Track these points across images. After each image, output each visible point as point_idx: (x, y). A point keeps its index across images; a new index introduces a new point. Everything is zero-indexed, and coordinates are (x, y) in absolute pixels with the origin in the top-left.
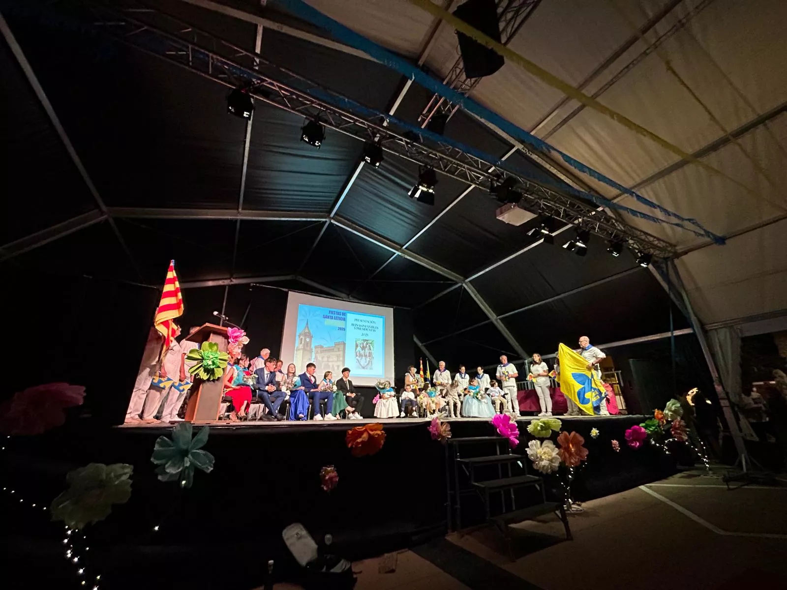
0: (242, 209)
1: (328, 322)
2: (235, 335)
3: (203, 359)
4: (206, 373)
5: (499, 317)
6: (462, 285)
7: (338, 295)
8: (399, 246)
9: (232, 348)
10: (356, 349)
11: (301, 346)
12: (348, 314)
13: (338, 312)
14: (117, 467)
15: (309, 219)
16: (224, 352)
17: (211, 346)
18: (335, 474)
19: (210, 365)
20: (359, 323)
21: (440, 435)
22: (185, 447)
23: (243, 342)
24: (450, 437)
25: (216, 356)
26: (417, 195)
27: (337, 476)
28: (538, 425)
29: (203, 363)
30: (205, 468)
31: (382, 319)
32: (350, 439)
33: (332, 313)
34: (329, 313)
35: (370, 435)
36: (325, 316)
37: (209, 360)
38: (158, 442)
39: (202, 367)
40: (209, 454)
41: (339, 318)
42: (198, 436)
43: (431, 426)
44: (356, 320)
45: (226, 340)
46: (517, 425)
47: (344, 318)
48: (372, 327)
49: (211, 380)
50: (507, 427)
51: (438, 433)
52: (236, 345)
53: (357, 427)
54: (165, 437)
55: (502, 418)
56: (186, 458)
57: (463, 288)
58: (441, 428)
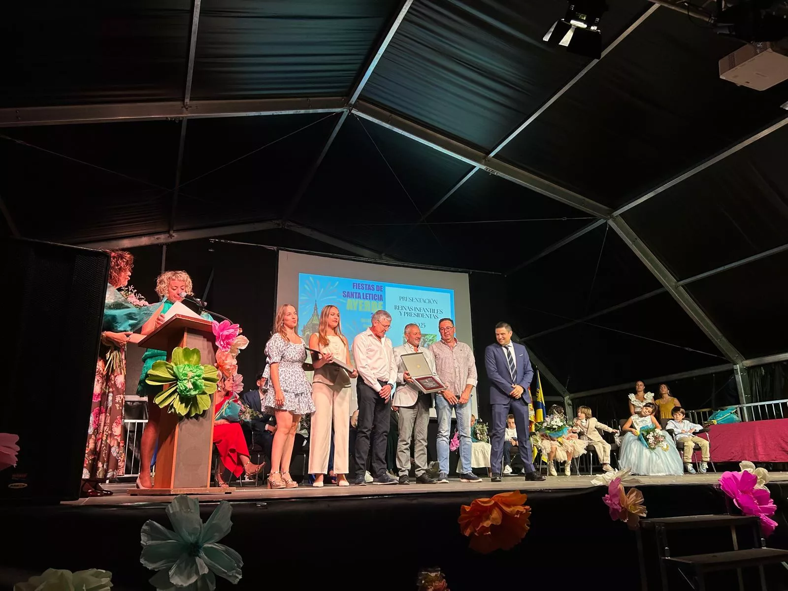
0: (190, 100)
1: (352, 304)
2: (226, 333)
3: (176, 379)
4: (184, 404)
5: (682, 282)
6: (606, 222)
7: (358, 253)
8: (481, 151)
9: (224, 358)
12: (387, 288)
13: (369, 286)
14: (90, 574)
15: (311, 111)
16: (210, 366)
17: (187, 354)
18: (444, 583)
19: (190, 389)
20: (407, 304)
21: (626, 512)
22: (192, 539)
23: (239, 345)
24: (645, 515)
25: (198, 373)
26: (566, 41)
29: (177, 386)
30: (230, 576)
31: (449, 294)
32: (467, 520)
33: (359, 286)
34: (354, 288)
35: (504, 514)
36: (346, 294)
37: (187, 381)
38: (145, 531)
39: (176, 394)
40: (233, 550)
41: (371, 296)
42: (213, 519)
43: (608, 494)
44: (402, 300)
45: (210, 344)
46: (770, 492)
47: (381, 296)
48: (432, 310)
49: (192, 416)
50: (752, 496)
51: (622, 508)
52: (227, 351)
53: (479, 499)
54: (154, 522)
55: (739, 479)
56: (197, 559)
57: (607, 229)
58: (626, 498)
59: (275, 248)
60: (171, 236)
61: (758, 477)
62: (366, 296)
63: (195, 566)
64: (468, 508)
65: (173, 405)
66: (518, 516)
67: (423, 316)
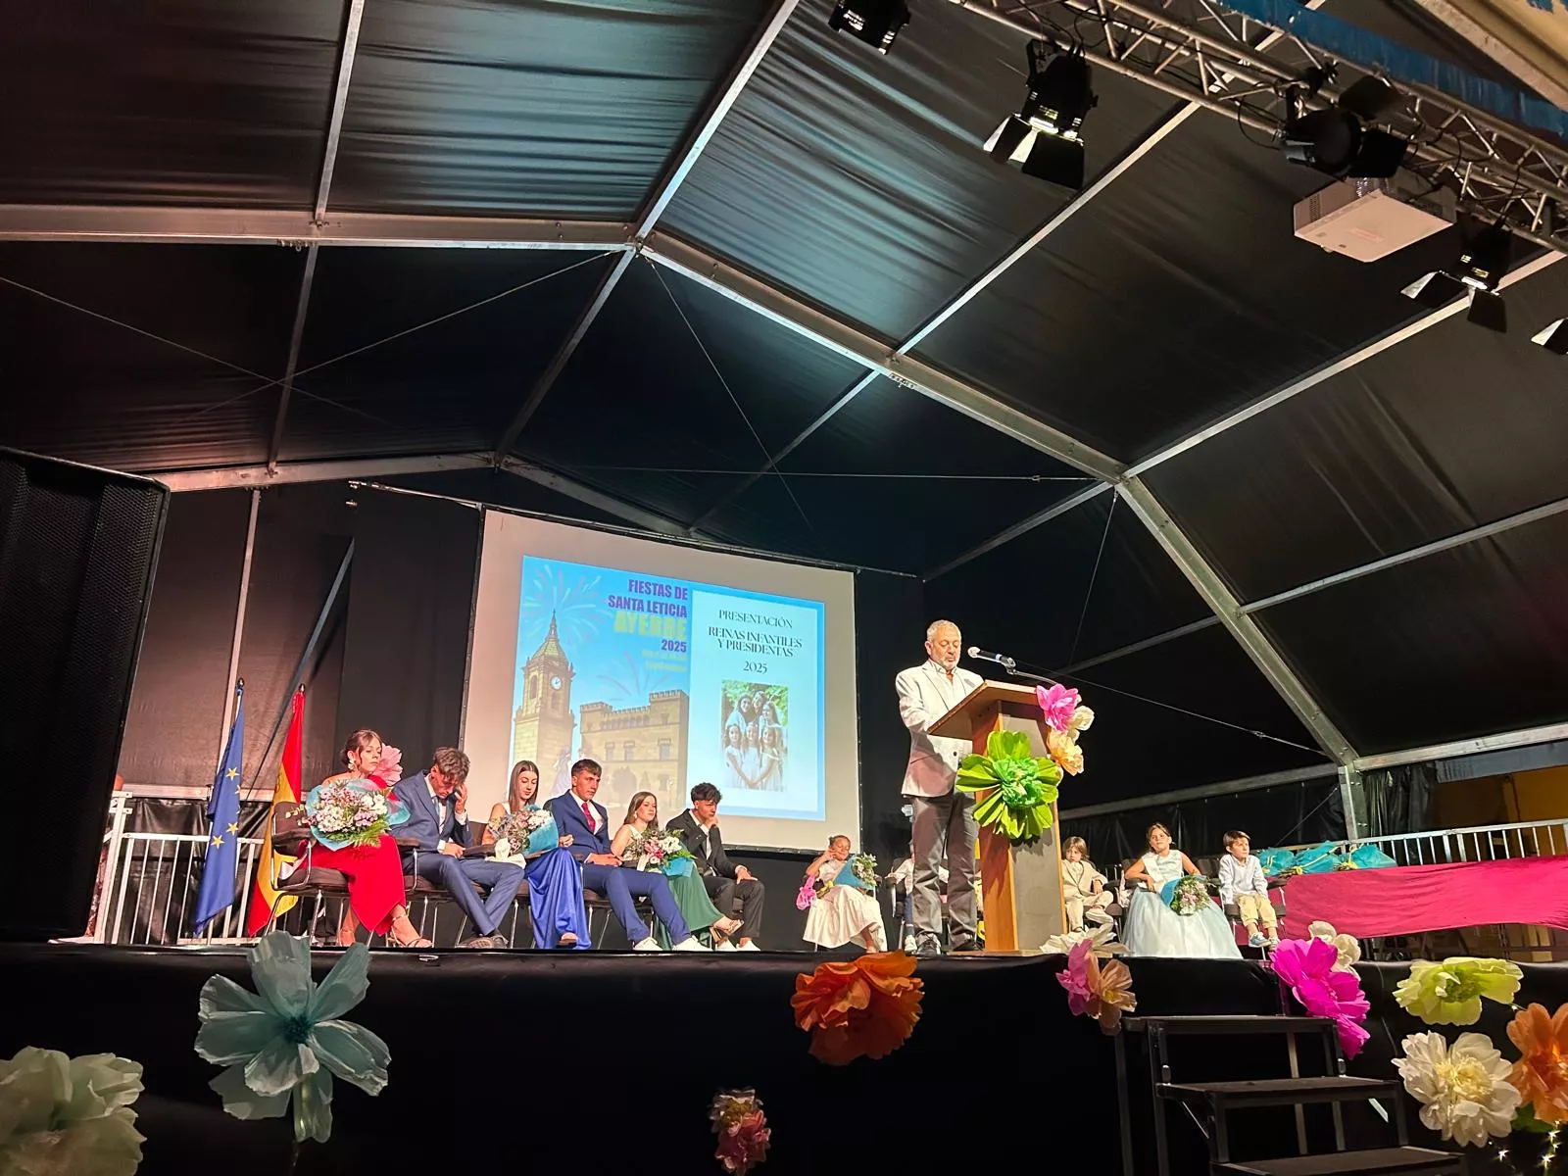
0: (328, 209)
1: (625, 620)
5: (1246, 607)
6: (1113, 488)
8: (884, 341)
10: (725, 719)
11: (533, 707)
12: (696, 594)
13: (661, 586)
14: (103, 1063)
15: (562, 246)
18: (760, 1117)
20: (734, 625)
21: (1097, 1001)
22: (294, 1011)
24: (1133, 1010)
26: (1022, 152)
27: (767, 1126)
28: (1437, 980)
30: (360, 1080)
31: (815, 611)
32: (810, 1002)
33: (641, 587)
34: (631, 590)
35: (875, 991)
36: (615, 601)
38: (208, 995)
40: (372, 1034)
41: (664, 606)
42: (335, 976)
43: (1068, 970)
44: (723, 617)
46: (1360, 979)
47: (684, 608)
48: (780, 639)
50: (1327, 984)
51: (1092, 994)
53: (831, 964)
54: (226, 979)
55: (1306, 952)
56: (301, 1047)
57: (1115, 500)
58: (1099, 977)
59: (479, 505)
60: (271, 473)
61: (1340, 951)
62: (655, 607)
63: (295, 1059)
67: (762, 649)
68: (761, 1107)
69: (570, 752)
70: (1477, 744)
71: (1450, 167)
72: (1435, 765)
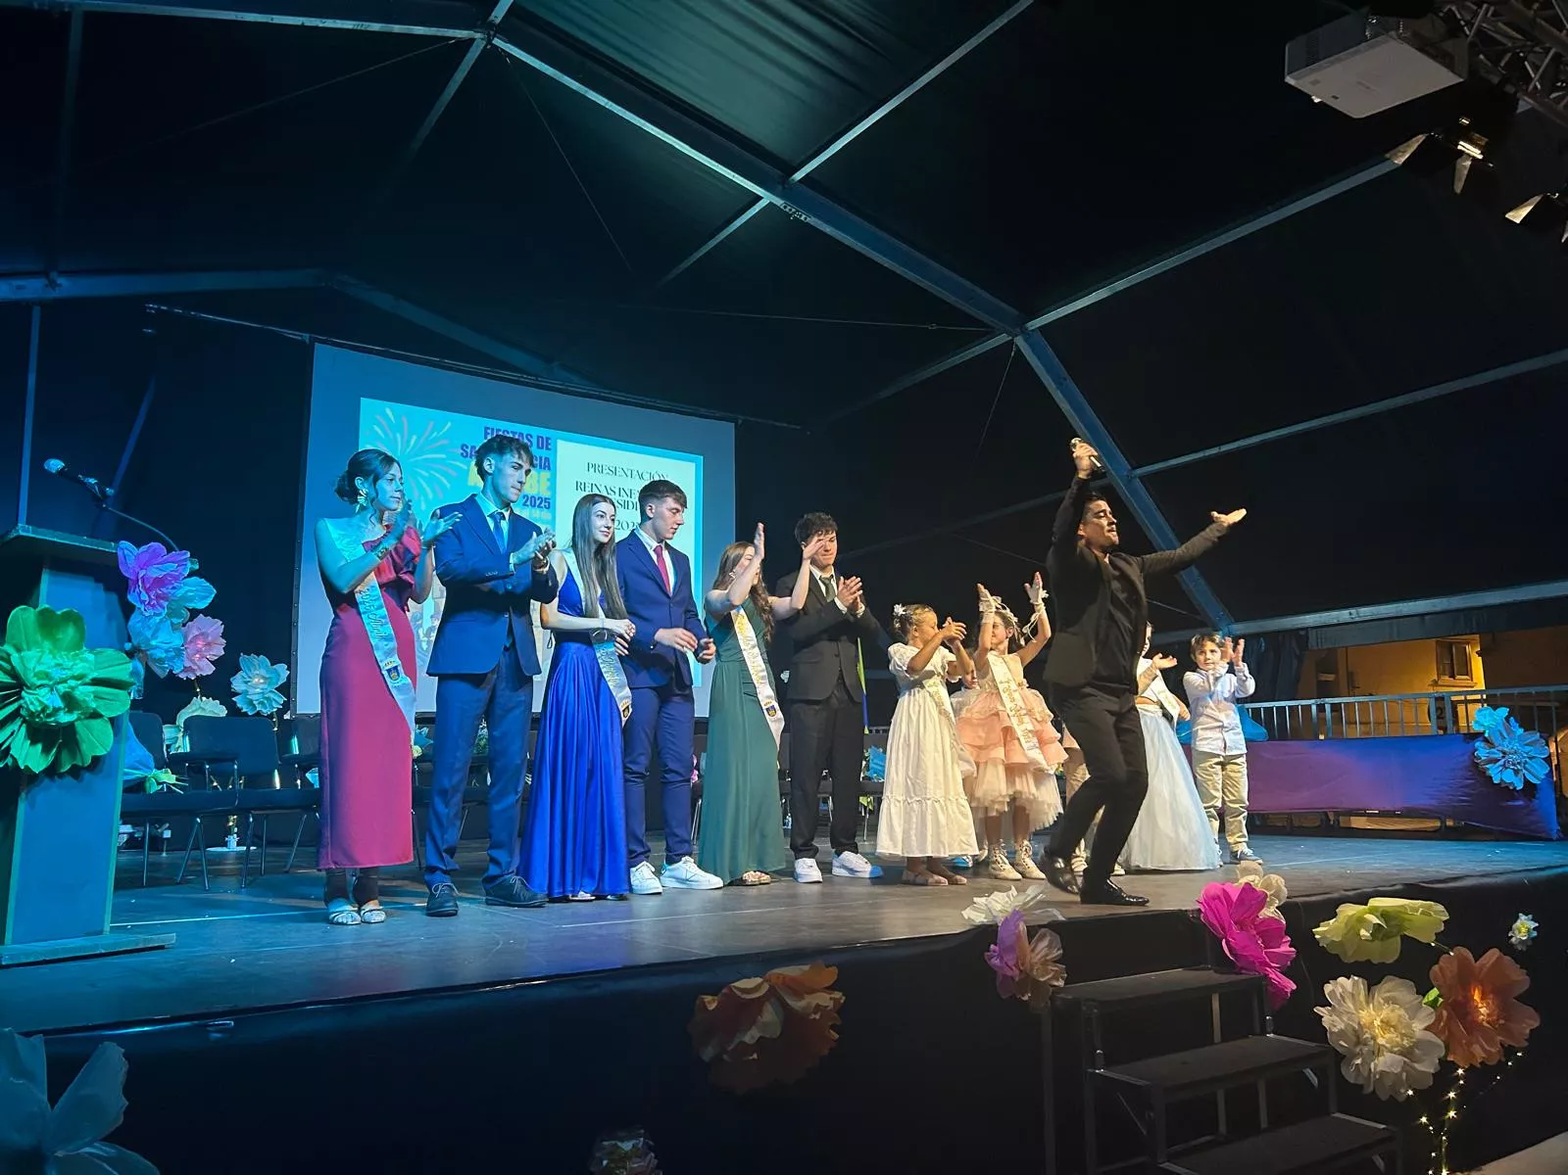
2: (155, 572)
3: (18, 684)
4: (39, 747)
5: (1139, 471)
6: (1012, 341)
8: (771, 167)
12: (561, 444)
15: (397, 28)
16: (110, 652)
17: (49, 623)
18: (650, 1161)
19: (56, 710)
20: (602, 479)
21: (1028, 981)
23: (191, 600)
24: (1061, 983)
25: (77, 671)
28: (1362, 922)
29: (22, 702)
31: (691, 464)
35: (787, 1013)
36: (469, 450)
37: (47, 690)
39: (19, 721)
40: (135, 1156)
43: (996, 945)
44: (592, 470)
45: (114, 597)
46: (1284, 922)
47: (547, 459)
49: (63, 771)
50: (1254, 933)
51: (1022, 972)
52: (160, 614)
53: (737, 984)
55: (1235, 898)
57: (1013, 354)
58: (1028, 947)
59: (306, 337)
60: (53, 284)
61: (1268, 894)
64: (711, 1003)
65: (9, 748)
66: (818, 1017)
68: (650, 1149)
69: (422, 618)
70: (1350, 614)
71: (1454, 8)
72: (1307, 632)
